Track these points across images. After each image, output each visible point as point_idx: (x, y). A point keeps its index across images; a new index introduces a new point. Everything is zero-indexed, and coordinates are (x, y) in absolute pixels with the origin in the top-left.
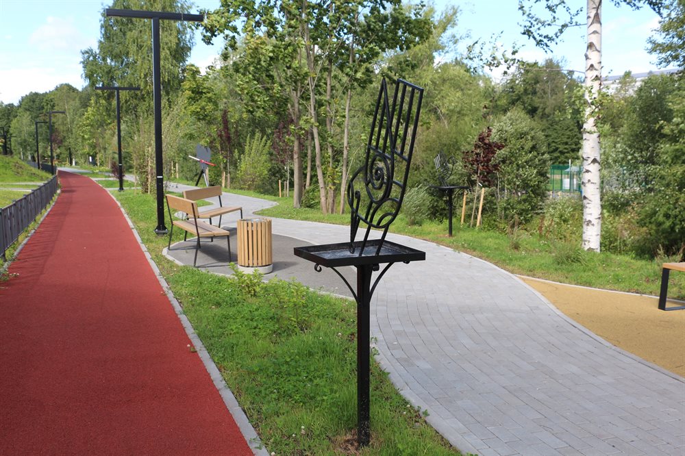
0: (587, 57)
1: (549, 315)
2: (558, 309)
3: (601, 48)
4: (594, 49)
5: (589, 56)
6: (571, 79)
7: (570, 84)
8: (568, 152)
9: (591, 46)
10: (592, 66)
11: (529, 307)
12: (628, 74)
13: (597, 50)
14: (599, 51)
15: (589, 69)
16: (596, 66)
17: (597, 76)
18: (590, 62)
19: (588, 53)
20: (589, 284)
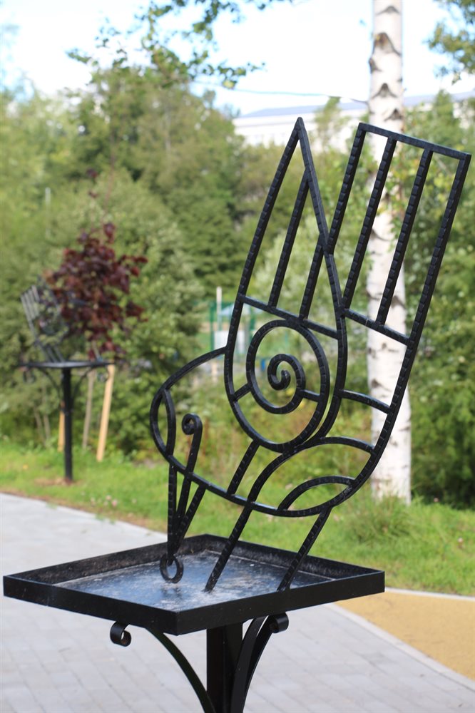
0: (373, 67)
1: (422, 676)
2: (429, 656)
3: (401, 47)
4: (388, 47)
5: (379, 64)
6: (211, 110)
7: (209, 120)
8: (212, 272)
9: (381, 40)
10: (385, 87)
11: (364, 657)
12: (334, 102)
13: (394, 51)
14: (399, 54)
15: (379, 94)
16: (393, 87)
17: (396, 111)
18: (380, 79)
19: (376, 58)
20: (453, 589)
